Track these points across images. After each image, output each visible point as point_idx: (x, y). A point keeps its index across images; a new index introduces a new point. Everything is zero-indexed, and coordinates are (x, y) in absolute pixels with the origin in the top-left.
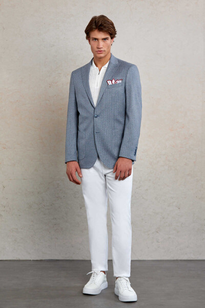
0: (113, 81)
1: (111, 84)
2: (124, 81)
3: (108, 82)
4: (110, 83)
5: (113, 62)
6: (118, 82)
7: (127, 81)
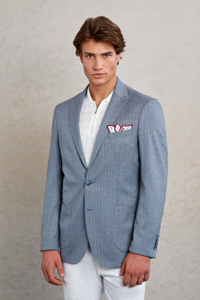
0: (118, 127)
1: (114, 131)
3: (109, 127)
4: (112, 129)
5: (120, 93)
6: (126, 128)
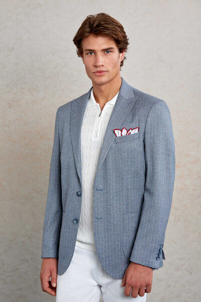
2: (142, 130)
7: (148, 130)
